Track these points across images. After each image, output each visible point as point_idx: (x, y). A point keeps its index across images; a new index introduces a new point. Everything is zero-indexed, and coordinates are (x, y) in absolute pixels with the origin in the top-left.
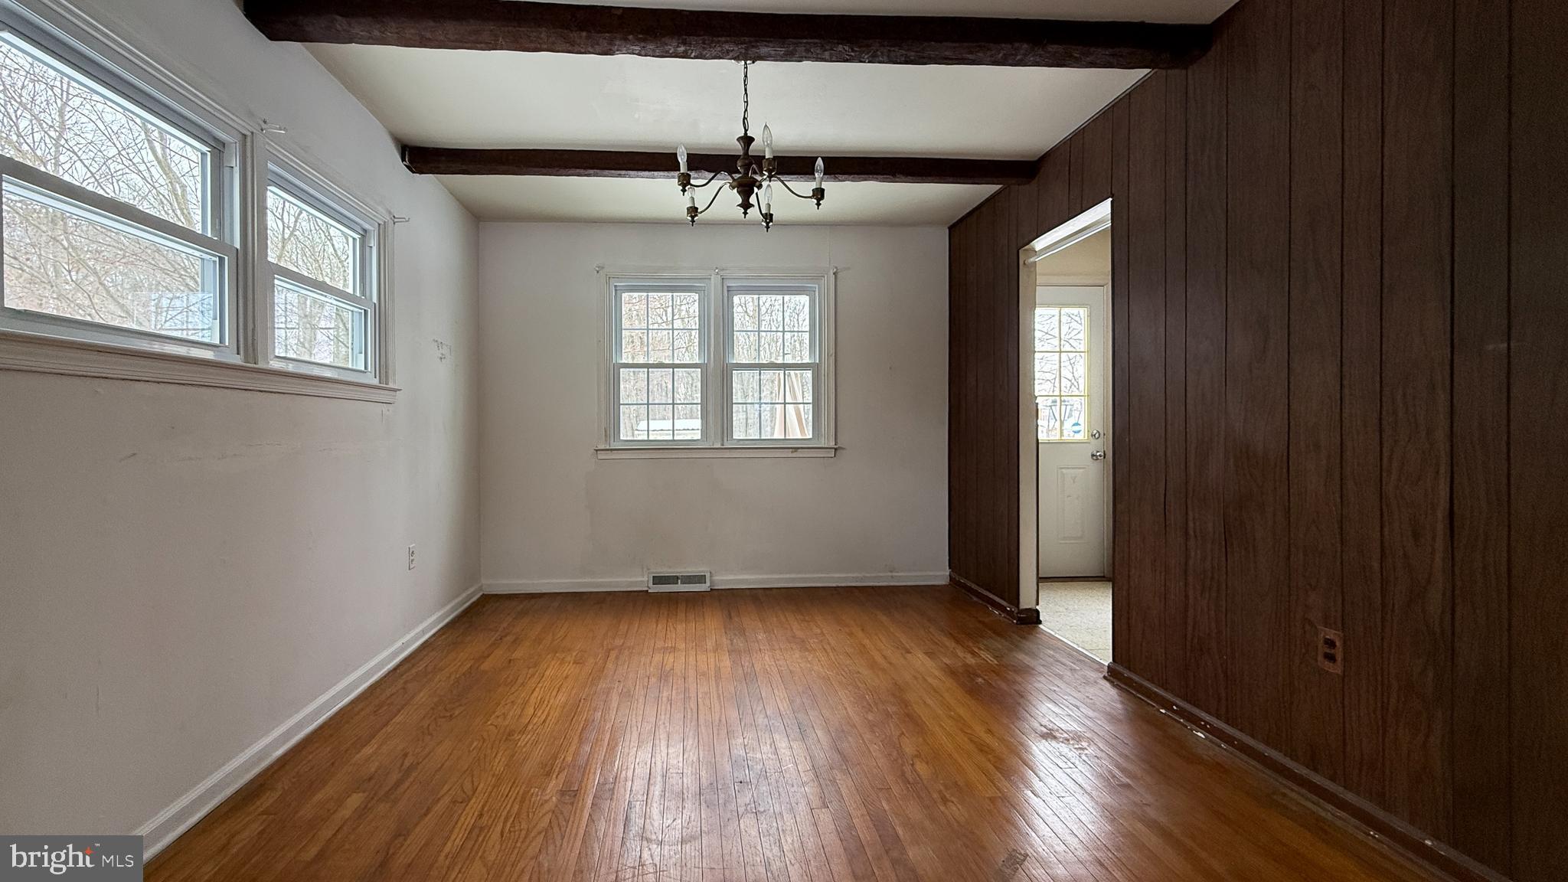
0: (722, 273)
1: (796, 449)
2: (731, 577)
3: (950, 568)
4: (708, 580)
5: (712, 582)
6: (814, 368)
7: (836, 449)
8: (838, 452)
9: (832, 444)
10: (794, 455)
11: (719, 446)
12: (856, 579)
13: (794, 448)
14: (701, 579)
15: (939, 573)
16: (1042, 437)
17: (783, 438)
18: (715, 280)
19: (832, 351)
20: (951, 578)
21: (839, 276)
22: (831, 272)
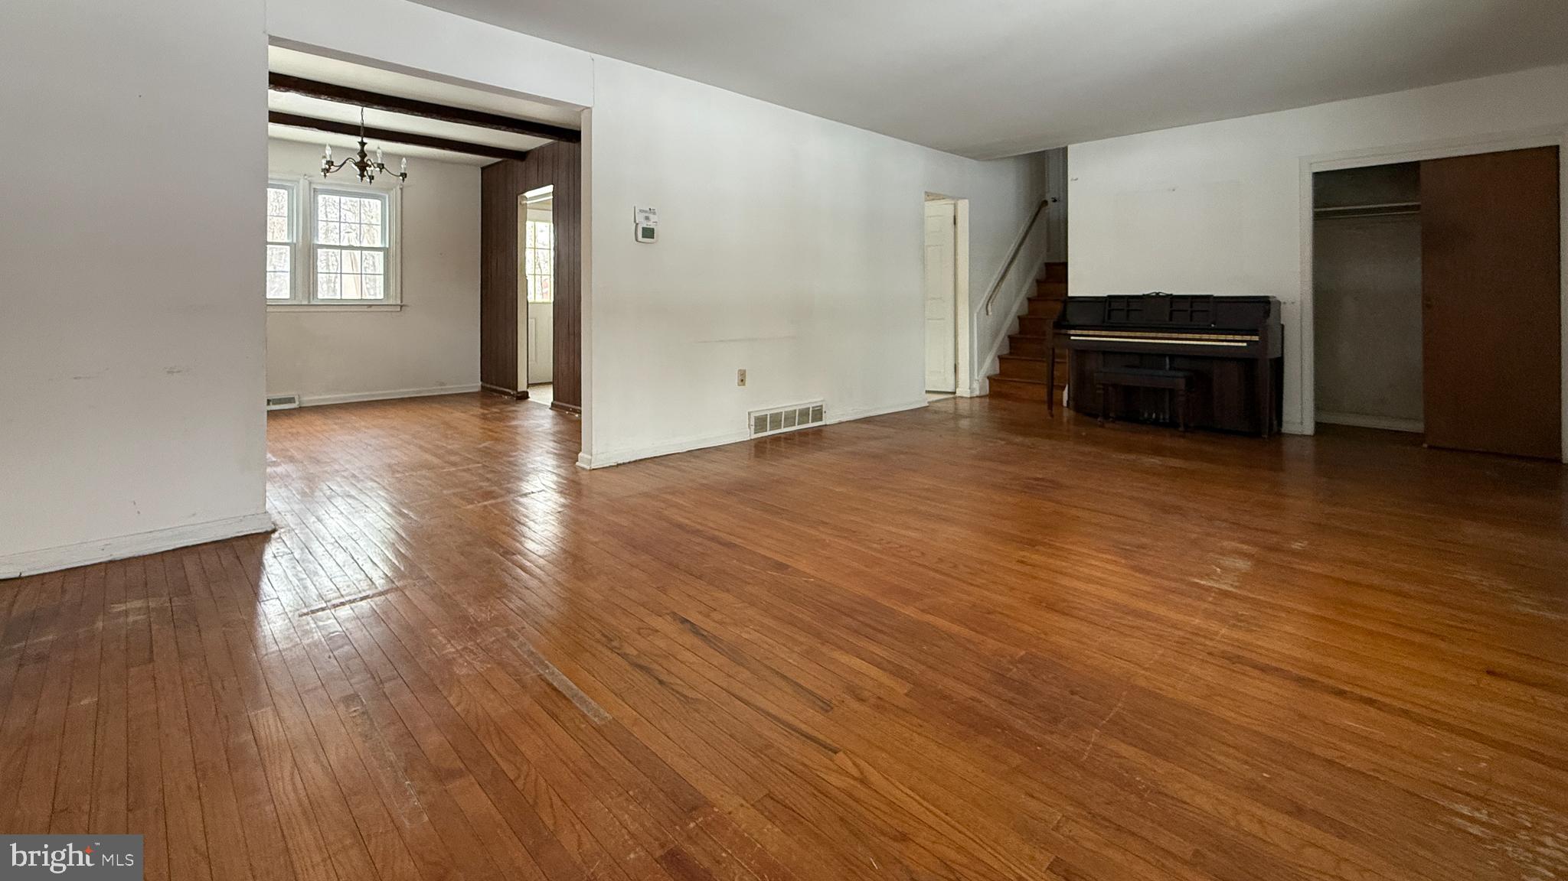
0: (309, 179)
1: (370, 306)
2: (316, 397)
3: (482, 380)
4: (297, 399)
5: (300, 402)
6: (386, 251)
7: (401, 306)
8: (404, 308)
9: (399, 302)
10: (369, 310)
11: (306, 303)
12: (417, 392)
13: (370, 305)
14: (291, 400)
15: (476, 385)
16: (531, 299)
17: (360, 298)
18: (303, 183)
19: (399, 240)
20: (482, 387)
21: (404, 190)
22: (398, 188)
